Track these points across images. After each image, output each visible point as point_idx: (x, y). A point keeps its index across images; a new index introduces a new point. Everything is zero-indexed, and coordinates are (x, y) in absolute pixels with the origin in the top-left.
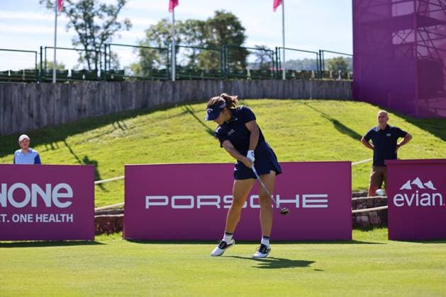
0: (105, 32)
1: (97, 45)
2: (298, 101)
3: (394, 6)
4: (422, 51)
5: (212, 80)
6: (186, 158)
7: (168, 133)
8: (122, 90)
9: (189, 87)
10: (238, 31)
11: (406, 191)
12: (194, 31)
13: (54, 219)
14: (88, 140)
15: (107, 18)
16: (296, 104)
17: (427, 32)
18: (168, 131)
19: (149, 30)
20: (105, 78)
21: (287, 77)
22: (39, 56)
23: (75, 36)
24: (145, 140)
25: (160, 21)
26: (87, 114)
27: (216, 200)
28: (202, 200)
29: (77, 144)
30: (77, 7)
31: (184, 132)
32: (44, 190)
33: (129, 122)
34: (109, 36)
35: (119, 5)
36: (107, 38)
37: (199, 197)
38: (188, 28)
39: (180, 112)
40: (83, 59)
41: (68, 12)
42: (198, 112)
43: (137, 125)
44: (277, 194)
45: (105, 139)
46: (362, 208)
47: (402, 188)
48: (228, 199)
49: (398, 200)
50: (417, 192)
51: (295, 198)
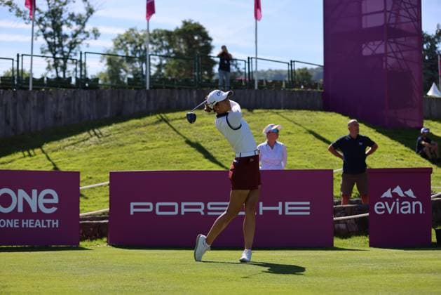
0: (73, 41)
1: (65, 54)
2: (270, 110)
3: (364, 18)
4: (391, 61)
5: (186, 89)
6: (161, 166)
7: (143, 141)
8: (97, 98)
9: (163, 95)
10: (206, 41)
11: (386, 199)
12: (161, 40)
13: (39, 225)
14: (64, 147)
15: (75, 27)
16: (269, 113)
17: (397, 43)
18: (143, 139)
19: (116, 40)
20: (80, 86)
21: (258, 87)
22: (15, 63)
23: (43, 44)
24: (120, 148)
25: (128, 30)
26: (63, 121)
27: (199, 207)
28: (186, 207)
29: (53, 151)
30: (46, 15)
31: (159, 140)
32: (30, 195)
33: (104, 130)
34: (77, 45)
35: (87, 14)
36: (75, 46)
37: (183, 204)
38: (155, 38)
39: (154, 121)
40: (52, 67)
41: (37, 20)
42: (172, 120)
43: (113, 132)
44: (260, 201)
45: (81, 147)
46: (341, 216)
47: (383, 196)
48: (211, 206)
49: (379, 207)
50: (398, 200)
51: (278, 206)
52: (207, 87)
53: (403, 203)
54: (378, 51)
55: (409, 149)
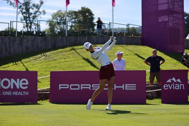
0: (34, 16)
1: (31, 21)
2: (119, 45)
3: (159, 6)
4: (171, 24)
5: (83, 36)
6: (72, 69)
7: (65, 58)
8: (45, 40)
9: (73, 39)
10: (91, 15)
11: (169, 83)
12: (72, 15)
13: (20, 94)
14: (30, 61)
15: (35, 9)
16: (118, 46)
17: (173, 17)
19: (53, 15)
20: (37, 35)
21: (114, 35)
22: (10, 25)
23: (22, 17)
24: (55, 61)
25: (58, 11)
26: (30, 50)
27: (89, 86)
28: (83, 86)
29: (26, 62)
30: (23, 5)
31: (71, 58)
32: (16, 81)
33: (48, 53)
34: (36, 17)
35: (40, 4)
36: (35, 18)
37: (82, 85)
38: (69, 14)
39: (69, 50)
40: (25, 26)
41: (19, 7)
42: (77, 49)
43: (51, 55)
45: (38, 61)
46: (149, 90)
47: (167, 82)
48: (94, 86)
49: (166, 87)
50: (174, 83)
51: (122, 86)
52: (91, 35)
53: (176, 85)
54: (165, 20)
55: (178, 62)
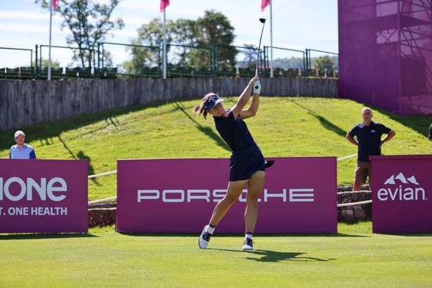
0: (99, 31)
1: (91, 44)
2: (285, 98)
3: (378, 7)
4: (405, 49)
5: (202, 77)
6: (177, 154)
7: (159, 129)
8: (115, 86)
9: (179, 84)
10: (228, 30)
11: (389, 186)
12: (185, 30)
13: (48, 212)
14: (81, 135)
15: (101, 17)
16: (284, 101)
17: (410, 32)
18: (159, 127)
19: (141, 30)
20: (98, 75)
21: (274, 75)
22: (34, 54)
23: (69, 35)
24: (137, 136)
25: (152, 20)
26: (81, 110)
27: (205, 194)
28: (192, 194)
29: (71, 139)
30: (71, 6)
31: (175, 128)
32: (39, 183)
33: (121, 118)
34: (102, 35)
35: (112, 5)
36: (100, 37)
37: (189, 191)
38: (179, 27)
39: (171, 109)
40: (77, 57)
41: (63, 11)
42: (189, 108)
43: (129, 121)
44: (265, 188)
45: (99, 135)
46: (347, 202)
47: (386, 183)
48: (217, 193)
49: (382, 194)
50: (401, 186)
51: (282, 193)
52: (223, 75)
53: (406, 190)
54: (392, 40)
55: (422, 136)
